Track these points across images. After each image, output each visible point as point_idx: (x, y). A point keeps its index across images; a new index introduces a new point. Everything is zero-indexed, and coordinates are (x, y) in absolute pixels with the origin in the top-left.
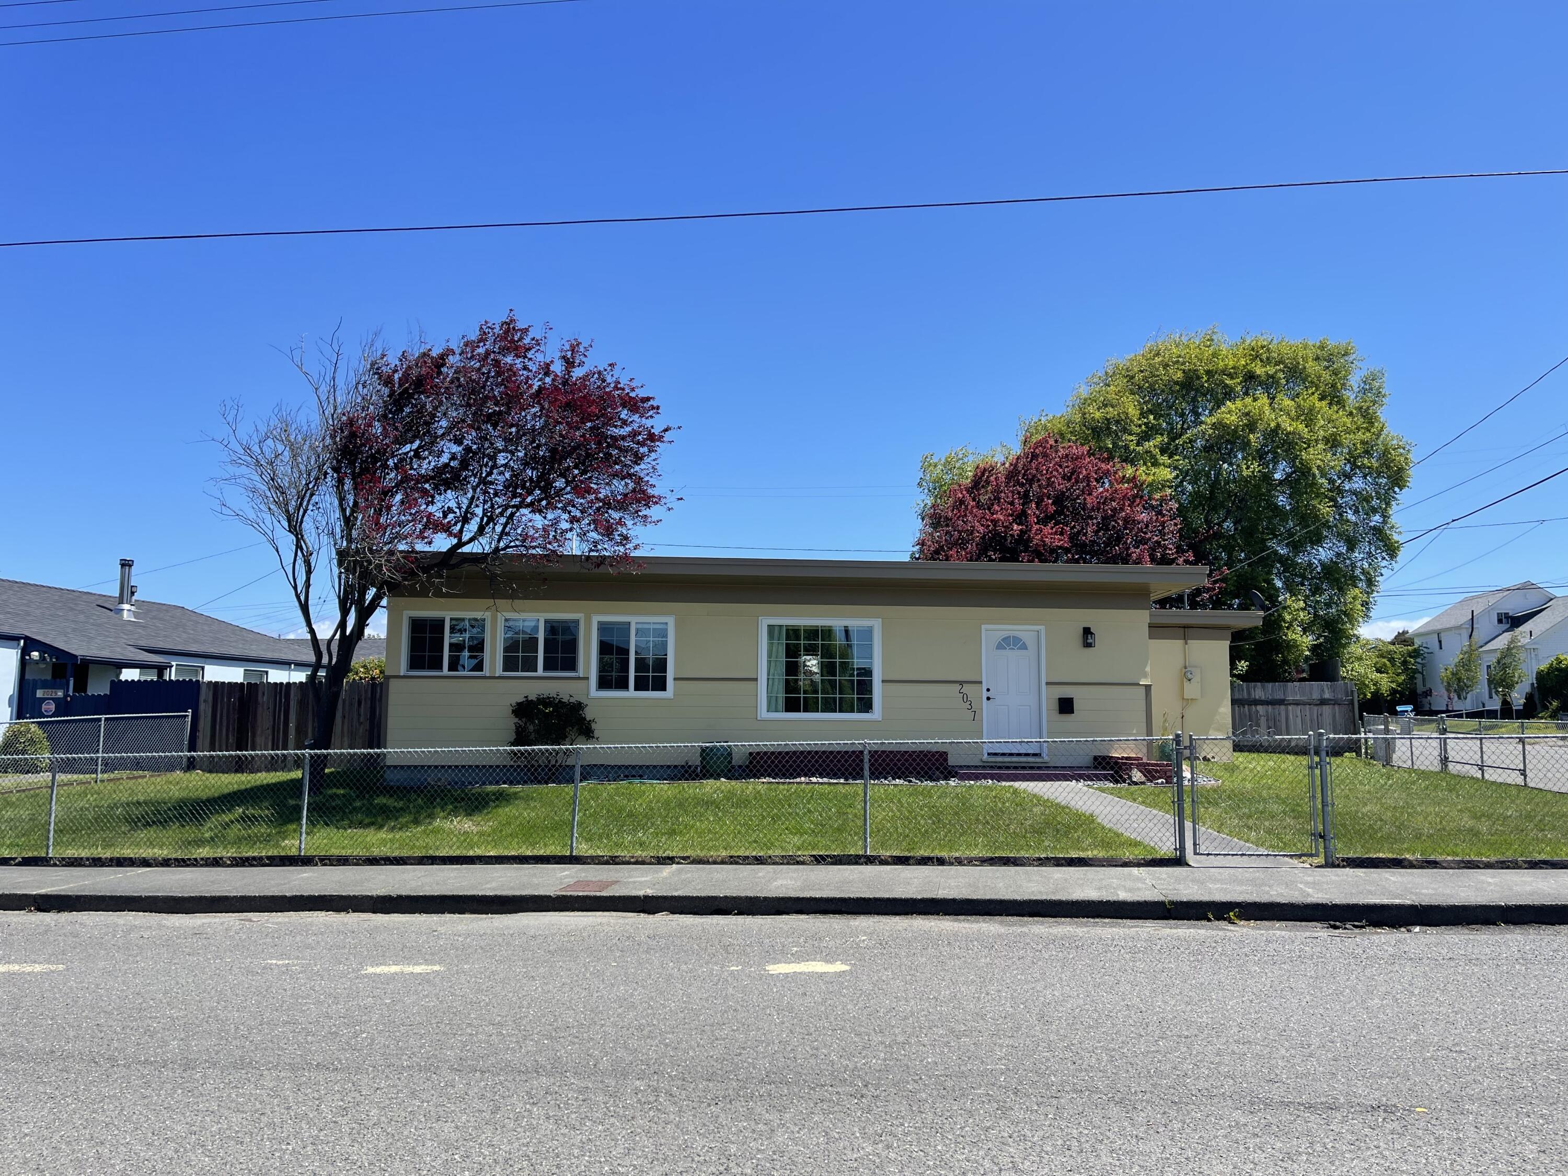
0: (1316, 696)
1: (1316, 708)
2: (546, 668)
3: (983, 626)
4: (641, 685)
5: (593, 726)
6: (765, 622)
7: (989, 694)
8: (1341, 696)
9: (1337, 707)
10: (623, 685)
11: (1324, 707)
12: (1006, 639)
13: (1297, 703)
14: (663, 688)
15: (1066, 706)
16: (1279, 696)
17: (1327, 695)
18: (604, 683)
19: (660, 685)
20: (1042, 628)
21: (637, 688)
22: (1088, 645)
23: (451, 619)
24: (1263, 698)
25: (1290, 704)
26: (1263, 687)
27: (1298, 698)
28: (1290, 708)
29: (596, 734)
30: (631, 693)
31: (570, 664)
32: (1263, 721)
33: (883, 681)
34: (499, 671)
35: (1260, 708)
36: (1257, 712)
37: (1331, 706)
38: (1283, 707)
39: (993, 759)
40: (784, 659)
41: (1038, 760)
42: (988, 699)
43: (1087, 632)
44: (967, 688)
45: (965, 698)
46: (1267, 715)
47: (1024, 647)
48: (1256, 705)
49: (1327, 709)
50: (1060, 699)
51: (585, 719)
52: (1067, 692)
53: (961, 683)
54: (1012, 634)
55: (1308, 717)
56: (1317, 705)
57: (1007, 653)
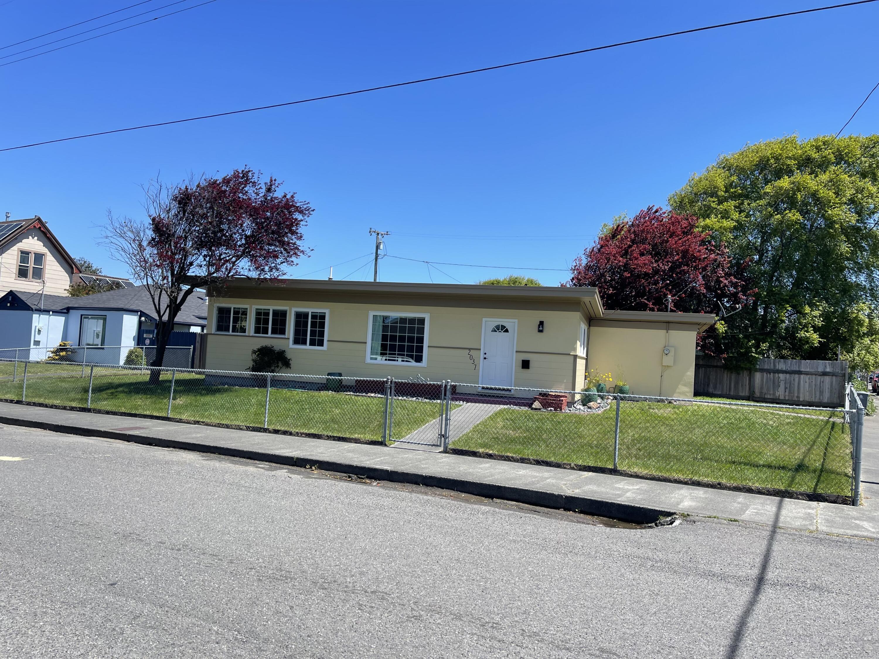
0: (820, 369)
1: (819, 377)
2: (272, 333)
3: (484, 319)
4: (312, 343)
5: (291, 362)
6: (371, 314)
7: (485, 356)
8: (838, 370)
9: (834, 377)
10: (305, 343)
11: (825, 377)
12: (498, 327)
13: (807, 373)
14: (322, 345)
15: (526, 364)
16: (795, 368)
17: (828, 370)
18: (297, 341)
19: (321, 344)
20: (516, 320)
21: (310, 345)
22: (541, 331)
23: (234, 308)
24: (784, 369)
25: (802, 374)
26: (785, 362)
27: (808, 370)
28: (802, 376)
29: (291, 366)
30: (308, 347)
31: (283, 332)
32: (782, 385)
33: (429, 347)
34: (252, 333)
35: (781, 375)
36: (779, 378)
37: (830, 377)
38: (797, 376)
39: (484, 391)
40: (381, 333)
41: (507, 393)
42: (485, 358)
43: (541, 323)
44: (472, 352)
45: (471, 357)
46: (786, 380)
47: (507, 331)
48: (778, 373)
49: (827, 379)
50: (523, 361)
51: (286, 358)
52: (526, 357)
53: (470, 349)
54: (501, 324)
55: (814, 383)
56: (820, 375)
57: (497, 333)
